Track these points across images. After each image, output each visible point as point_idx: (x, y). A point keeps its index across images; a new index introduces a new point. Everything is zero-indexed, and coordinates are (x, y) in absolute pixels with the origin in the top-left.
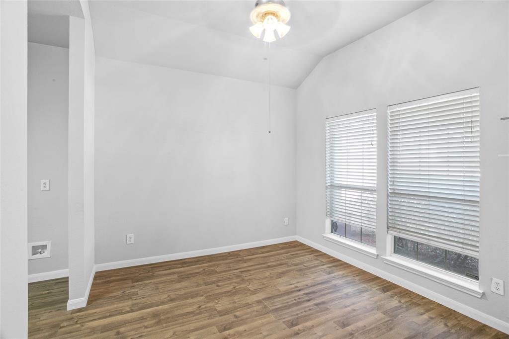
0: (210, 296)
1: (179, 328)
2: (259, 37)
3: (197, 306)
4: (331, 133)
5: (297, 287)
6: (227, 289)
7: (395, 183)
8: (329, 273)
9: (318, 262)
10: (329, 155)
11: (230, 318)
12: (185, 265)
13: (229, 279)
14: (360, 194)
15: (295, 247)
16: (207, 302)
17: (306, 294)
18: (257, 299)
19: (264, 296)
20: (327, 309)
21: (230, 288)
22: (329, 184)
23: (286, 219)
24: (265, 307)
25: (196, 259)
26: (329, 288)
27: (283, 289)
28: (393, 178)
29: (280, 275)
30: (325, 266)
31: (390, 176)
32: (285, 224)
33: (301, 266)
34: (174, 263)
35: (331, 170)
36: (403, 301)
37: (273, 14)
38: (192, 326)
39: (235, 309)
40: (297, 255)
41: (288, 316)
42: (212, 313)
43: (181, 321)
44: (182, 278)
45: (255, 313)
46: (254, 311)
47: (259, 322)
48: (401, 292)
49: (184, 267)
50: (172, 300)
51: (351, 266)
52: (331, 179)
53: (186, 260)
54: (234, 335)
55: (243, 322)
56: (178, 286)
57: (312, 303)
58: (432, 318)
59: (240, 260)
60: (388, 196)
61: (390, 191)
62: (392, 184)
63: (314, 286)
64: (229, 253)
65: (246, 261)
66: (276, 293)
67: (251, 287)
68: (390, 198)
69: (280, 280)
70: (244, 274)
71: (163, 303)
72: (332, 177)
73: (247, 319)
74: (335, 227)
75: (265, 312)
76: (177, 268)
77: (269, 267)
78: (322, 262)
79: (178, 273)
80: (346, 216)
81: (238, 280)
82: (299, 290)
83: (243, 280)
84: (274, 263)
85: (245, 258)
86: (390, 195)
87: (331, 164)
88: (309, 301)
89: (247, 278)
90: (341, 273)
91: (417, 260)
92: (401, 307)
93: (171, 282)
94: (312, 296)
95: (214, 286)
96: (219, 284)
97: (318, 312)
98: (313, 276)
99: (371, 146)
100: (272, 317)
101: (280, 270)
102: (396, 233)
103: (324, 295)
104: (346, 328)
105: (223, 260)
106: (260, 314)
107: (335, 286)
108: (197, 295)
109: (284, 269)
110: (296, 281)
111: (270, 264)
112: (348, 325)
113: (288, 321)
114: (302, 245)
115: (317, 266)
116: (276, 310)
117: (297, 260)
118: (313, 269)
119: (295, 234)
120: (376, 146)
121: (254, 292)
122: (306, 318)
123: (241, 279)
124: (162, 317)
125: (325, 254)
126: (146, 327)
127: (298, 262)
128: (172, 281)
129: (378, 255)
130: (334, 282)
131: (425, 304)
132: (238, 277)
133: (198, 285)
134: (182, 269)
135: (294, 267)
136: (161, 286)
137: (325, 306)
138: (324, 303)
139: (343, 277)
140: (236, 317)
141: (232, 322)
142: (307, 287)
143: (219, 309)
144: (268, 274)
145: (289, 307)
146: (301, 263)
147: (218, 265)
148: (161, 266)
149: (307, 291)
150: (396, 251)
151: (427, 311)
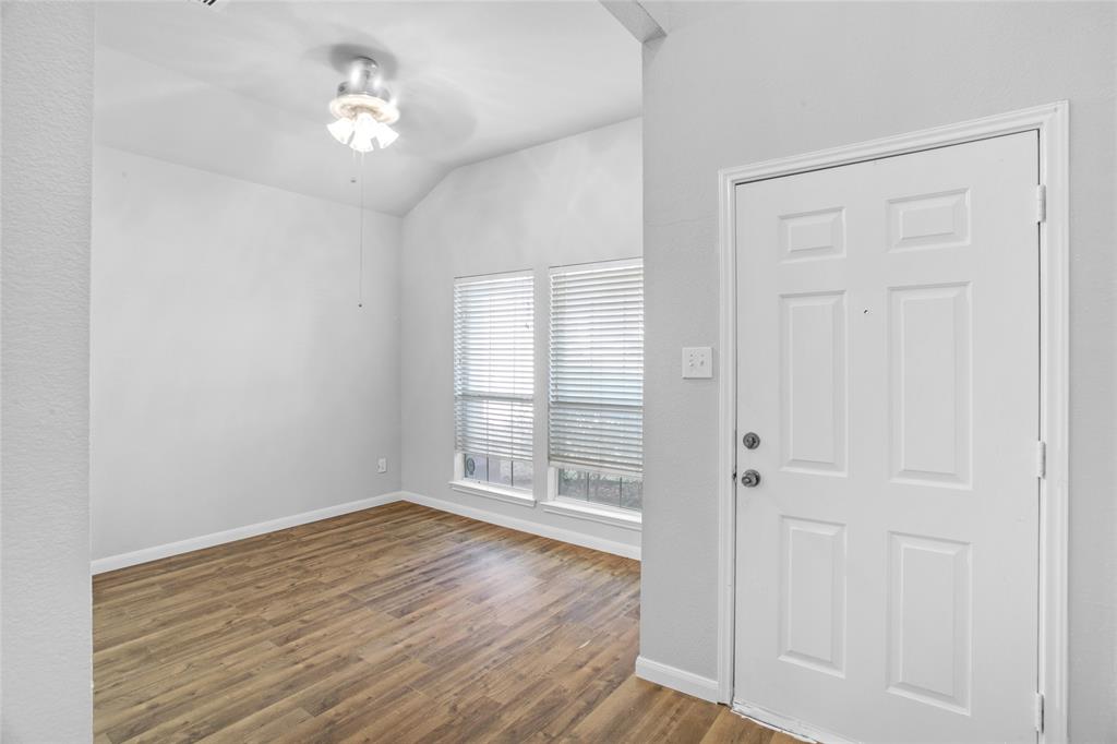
0: (246, 604)
1: (197, 658)
2: (345, 142)
3: (224, 622)
4: (464, 304)
5: (407, 567)
6: (279, 589)
7: (559, 388)
8: (462, 541)
9: (442, 528)
10: (459, 341)
11: (295, 625)
12: (174, 568)
13: (278, 574)
14: (509, 407)
15: (402, 511)
16: (243, 614)
17: (424, 573)
18: (339, 593)
19: (350, 588)
20: (457, 586)
21: (285, 586)
22: (460, 393)
23: (382, 462)
24: (355, 600)
25: (198, 555)
26: (462, 560)
27: (382, 572)
28: (557, 379)
29: (376, 555)
30: (454, 533)
31: (552, 376)
32: (380, 470)
33: (414, 537)
34: (143, 568)
35: (464, 369)
36: (565, 559)
37: (372, 111)
38: (223, 649)
39: (301, 612)
40: (404, 523)
41: (394, 604)
42: (256, 625)
43: (198, 647)
44: (172, 589)
45: (338, 611)
46: (336, 609)
47: (347, 620)
48: (564, 550)
49: (170, 571)
50: (164, 624)
51: (497, 526)
52: (464, 384)
53: (173, 560)
54: (306, 644)
55: (318, 625)
56: (169, 601)
57: (433, 582)
58: (597, 571)
59: (295, 544)
60: (549, 407)
61: (552, 399)
62: (554, 388)
63: (436, 561)
64: (269, 535)
65: (307, 543)
66: (373, 579)
67: (324, 579)
68: (552, 411)
69: (377, 562)
70: (307, 564)
71: (144, 632)
72: (465, 380)
73: (326, 620)
74: (469, 467)
75: (357, 606)
76: (154, 575)
77: (354, 545)
78: (449, 527)
79: (160, 582)
80: (488, 445)
81: (298, 573)
82: (412, 570)
83: (307, 572)
84: (362, 540)
85: (304, 539)
86: (552, 405)
87: (464, 358)
88: (427, 581)
89: (314, 568)
90: (478, 538)
91: (588, 500)
92: (562, 566)
93: (152, 598)
94: (433, 574)
95: (251, 589)
96: (261, 584)
97: (442, 592)
98: (433, 549)
99: (526, 329)
100: (369, 610)
101: (375, 548)
102: (560, 463)
103: (453, 570)
104: (483, 603)
105: (259, 548)
106: (346, 611)
107: (470, 556)
108: (219, 607)
109: (382, 546)
110: (406, 559)
111: (355, 541)
112: (487, 598)
113: (396, 611)
114: (413, 506)
115: (441, 534)
116: (375, 601)
117: (405, 530)
118: (435, 539)
119: (399, 489)
120: (532, 329)
121: (333, 585)
122: (424, 601)
123: (302, 571)
124: (152, 651)
125: (455, 515)
126: (123, 671)
127: (407, 532)
128: (154, 597)
129: (536, 502)
130: (468, 552)
131: (595, 557)
132: (296, 569)
133: (215, 593)
134: (169, 575)
135: (399, 541)
136: (126, 610)
137: (453, 582)
138: (450, 580)
139: (484, 542)
140: (304, 622)
141: (300, 630)
142: (424, 563)
143: (268, 619)
144: (353, 556)
145: (397, 593)
146: (414, 533)
147: (249, 557)
148: (114, 578)
149: (424, 570)
150: (561, 492)
151: (594, 564)
